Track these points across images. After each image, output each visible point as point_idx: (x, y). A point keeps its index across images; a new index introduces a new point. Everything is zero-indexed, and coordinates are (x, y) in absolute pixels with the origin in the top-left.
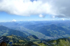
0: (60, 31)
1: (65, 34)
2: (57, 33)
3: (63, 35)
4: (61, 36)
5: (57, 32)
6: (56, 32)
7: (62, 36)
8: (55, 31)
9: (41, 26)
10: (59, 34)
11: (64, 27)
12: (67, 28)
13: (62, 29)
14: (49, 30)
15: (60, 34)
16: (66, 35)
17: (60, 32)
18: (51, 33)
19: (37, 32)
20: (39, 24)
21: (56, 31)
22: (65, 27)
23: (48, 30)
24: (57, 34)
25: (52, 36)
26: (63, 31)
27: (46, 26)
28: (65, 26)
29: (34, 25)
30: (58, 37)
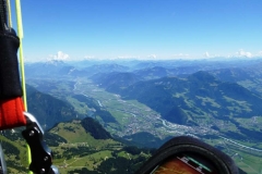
0: (229, 99)
1: (249, 116)
2: (215, 109)
3: (238, 120)
4: (233, 121)
5: (215, 104)
6: (208, 104)
7: (237, 124)
8: (205, 100)
9: (157, 77)
10: (223, 115)
11: (246, 84)
13: (240, 92)
14: (182, 95)
15: (228, 112)
16: (255, 120)
17: (230, 104)
18: (187, 108)
19: (134, 103)
20: (149, 71)
21: (210, 100)
22: (253, 86)
23: (178, 95)
24: (215, 112)
25: (191, 124)
26: (240, 103)
28: (252, 79)
29: (127, 74)
30: (215, 128)
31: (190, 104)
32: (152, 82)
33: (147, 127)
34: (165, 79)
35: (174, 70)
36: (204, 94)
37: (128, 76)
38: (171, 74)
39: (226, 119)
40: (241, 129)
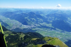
0: (38, 19)
2: (35, 21)
3: (40, 23)
5: (35, 20)
7: (40, 24)
9: (20, 13)
11: (42, 15)
12: (45, 16)
13: (41, 17)
14: (27, 18)
15: (38, 22)
16: (44, 23)
17: (38, 20)
19: (14, 20)
20: (18, 11)
21: (34, 19)
22: (44, 15)
23: (26, 18)
25: (29, 25)
26: (41, 19)
27: (24, 14)
28: (43, 14)
29: (11, 12)
30: (35, 26)
31: (29, 20)
32: (19, 14)
33: (18, 27)
34: (22, 14)
35: (25, 11)
36: (32, 17)
37: (11, 13)
38: (24, 12)
39: (38, 23)
40: (41, 25)
